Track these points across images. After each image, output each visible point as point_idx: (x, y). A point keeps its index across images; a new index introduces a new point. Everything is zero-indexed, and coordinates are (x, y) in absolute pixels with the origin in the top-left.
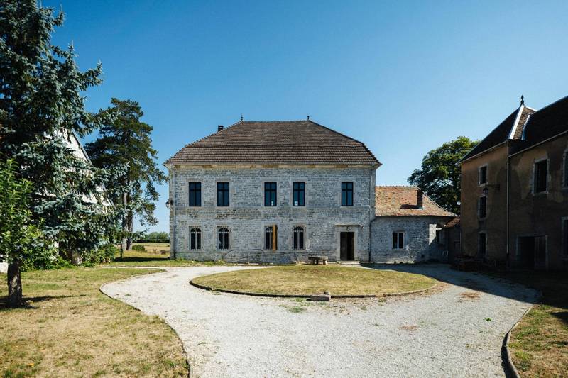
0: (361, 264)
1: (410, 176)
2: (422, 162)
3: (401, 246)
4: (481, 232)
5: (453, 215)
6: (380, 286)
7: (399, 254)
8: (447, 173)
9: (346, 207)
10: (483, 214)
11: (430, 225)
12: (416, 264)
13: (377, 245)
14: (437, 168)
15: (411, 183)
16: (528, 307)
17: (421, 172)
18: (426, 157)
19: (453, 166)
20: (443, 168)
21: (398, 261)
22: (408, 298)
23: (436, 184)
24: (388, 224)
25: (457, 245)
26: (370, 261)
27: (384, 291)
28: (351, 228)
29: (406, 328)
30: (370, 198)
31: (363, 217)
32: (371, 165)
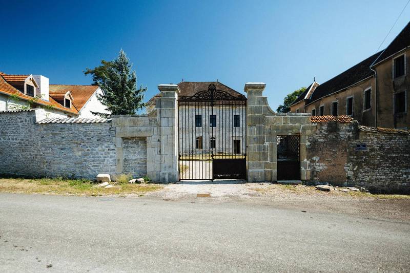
2: (284, 100)
15: (278, 112)
17: (283, 107)
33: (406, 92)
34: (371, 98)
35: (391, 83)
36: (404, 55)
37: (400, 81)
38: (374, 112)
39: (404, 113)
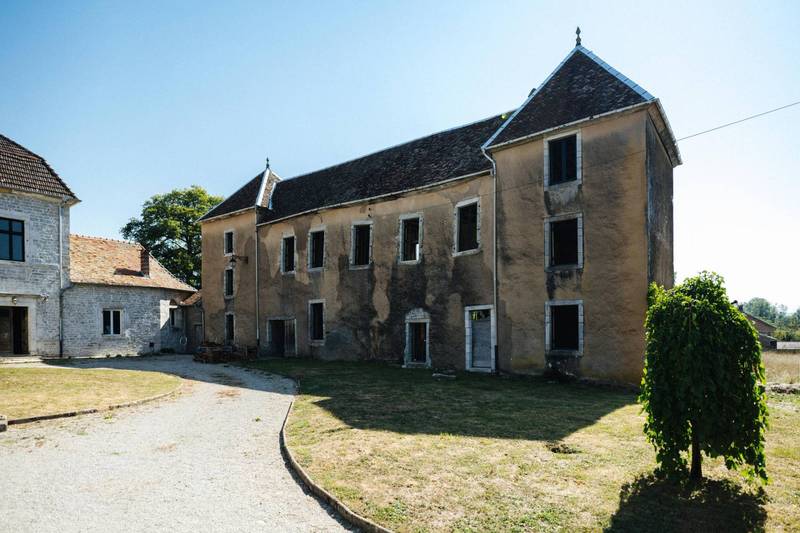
0: (45, 361)
1: (125, 226)
2: (142, 209)
3: (117, 331)
4: (228, 313)
5: (191, 289)
6: (98, 395)
7: (114, 343)
8: (179, 230)
9: (9, 263)
10: (230, 291)
11: (162, 301)
12: (143, 356)
13: (74, 329)
14: (166, 222)
15: (126, 236)
16: (291, 398)
17: (141, 224)
18: (148, 203)
19: (186, 223)
20: (174, 223)
21: (113, 354)
22: (150, 406)
23: (163, 243)
24: (93, 295)
25: (198, 329)
26: (61, 355)
27: (107, 401)
28: (21, 299)
29: (162, 449)
30: (59, 252)
31: (45, 283)
32: (60, 198)
33: (580, 221)
34: (479, 224)
35: (538, 194)
36: (574, 136)
37: (564, 192)
38: (491, 260)
39: (575, 267)
